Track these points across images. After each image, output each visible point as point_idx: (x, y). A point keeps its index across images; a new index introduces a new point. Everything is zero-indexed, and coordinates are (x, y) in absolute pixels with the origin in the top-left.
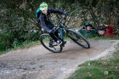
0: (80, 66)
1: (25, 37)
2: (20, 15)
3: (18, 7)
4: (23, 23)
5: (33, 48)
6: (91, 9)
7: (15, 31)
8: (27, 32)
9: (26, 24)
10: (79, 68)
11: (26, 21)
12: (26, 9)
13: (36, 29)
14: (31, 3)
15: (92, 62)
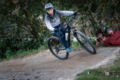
0: (78, 75)
1: (18, 45)
2: (12, 22)
3: (10, 13)
4: (16, 30)
5: (28, 58)
6: (90, 14)
7: (8, 39)
8: (21, 40)
9: (19, 32)
10: (78, 77)
11: (20, 29)
12: (20, 15)
13: (31, 37)
14: (25, 9)
15: (91, 71)
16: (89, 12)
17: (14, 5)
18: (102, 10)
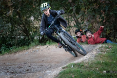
0: (64, 68)
1: (12, 43)
2: (7, 22)
3: (5, 14)
4: (10, 29)
5: (20, 53)
6: (75, 16)
7: (3, 37)
8: (14, 38)
9: (13, 31)
10: (63, 70)
11: (14, 28)
12: (14, 16)
13: (23, 35)
14: (18, 10)
16: (74, 14)
17: (9, 7)
18: (85, 12)
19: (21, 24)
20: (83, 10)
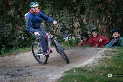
0: (66, 72)
4: (11, 30)
9: (14, 31)
10: (65, 74)
11: (14, 28)
13: (24, 36)
15: (78, 69)
16: (78, 14)
17: (10, 7)
18: (89, 13)
19: (22, 24)
20: (87, 10)
